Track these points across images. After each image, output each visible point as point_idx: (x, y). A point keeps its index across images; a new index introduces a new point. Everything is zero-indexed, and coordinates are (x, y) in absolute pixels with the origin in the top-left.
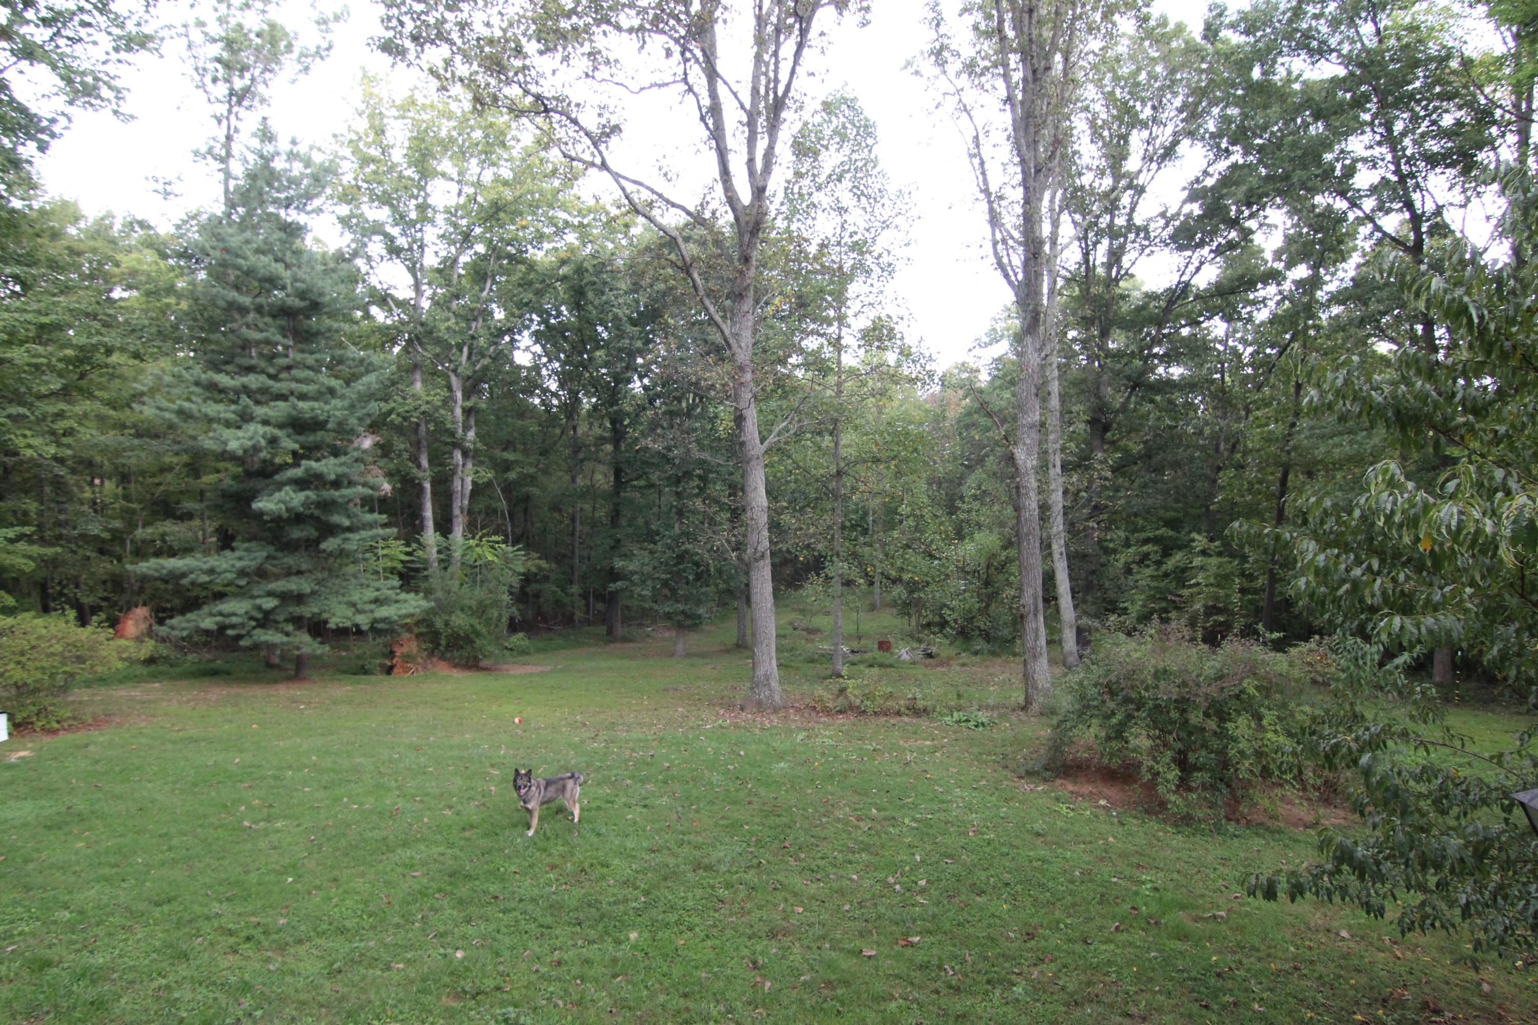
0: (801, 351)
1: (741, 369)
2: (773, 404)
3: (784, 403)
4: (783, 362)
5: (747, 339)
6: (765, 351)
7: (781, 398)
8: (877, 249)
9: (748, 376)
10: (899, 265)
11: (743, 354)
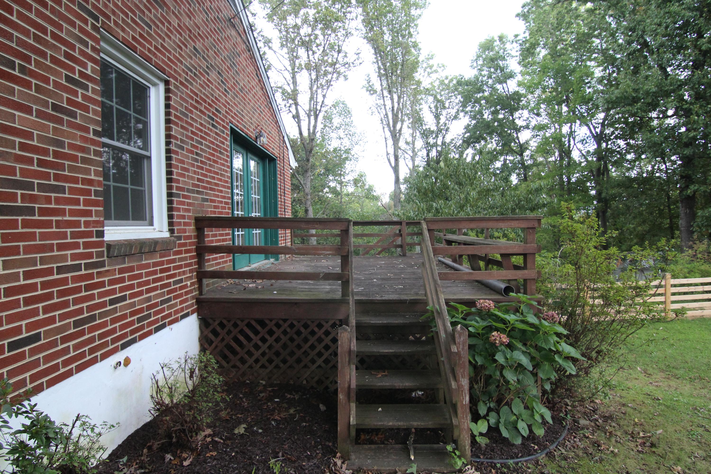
0: (329, 187)
1: (307, 194)
2: (318, 207)
3: (322, 206)
4: (322, 191)
5: (309, 184)
6: (314, 188)
7: (321, 204)
8: (353, 152)
9: (309, 197)
10: (360, 159)
11: (308, 190)
